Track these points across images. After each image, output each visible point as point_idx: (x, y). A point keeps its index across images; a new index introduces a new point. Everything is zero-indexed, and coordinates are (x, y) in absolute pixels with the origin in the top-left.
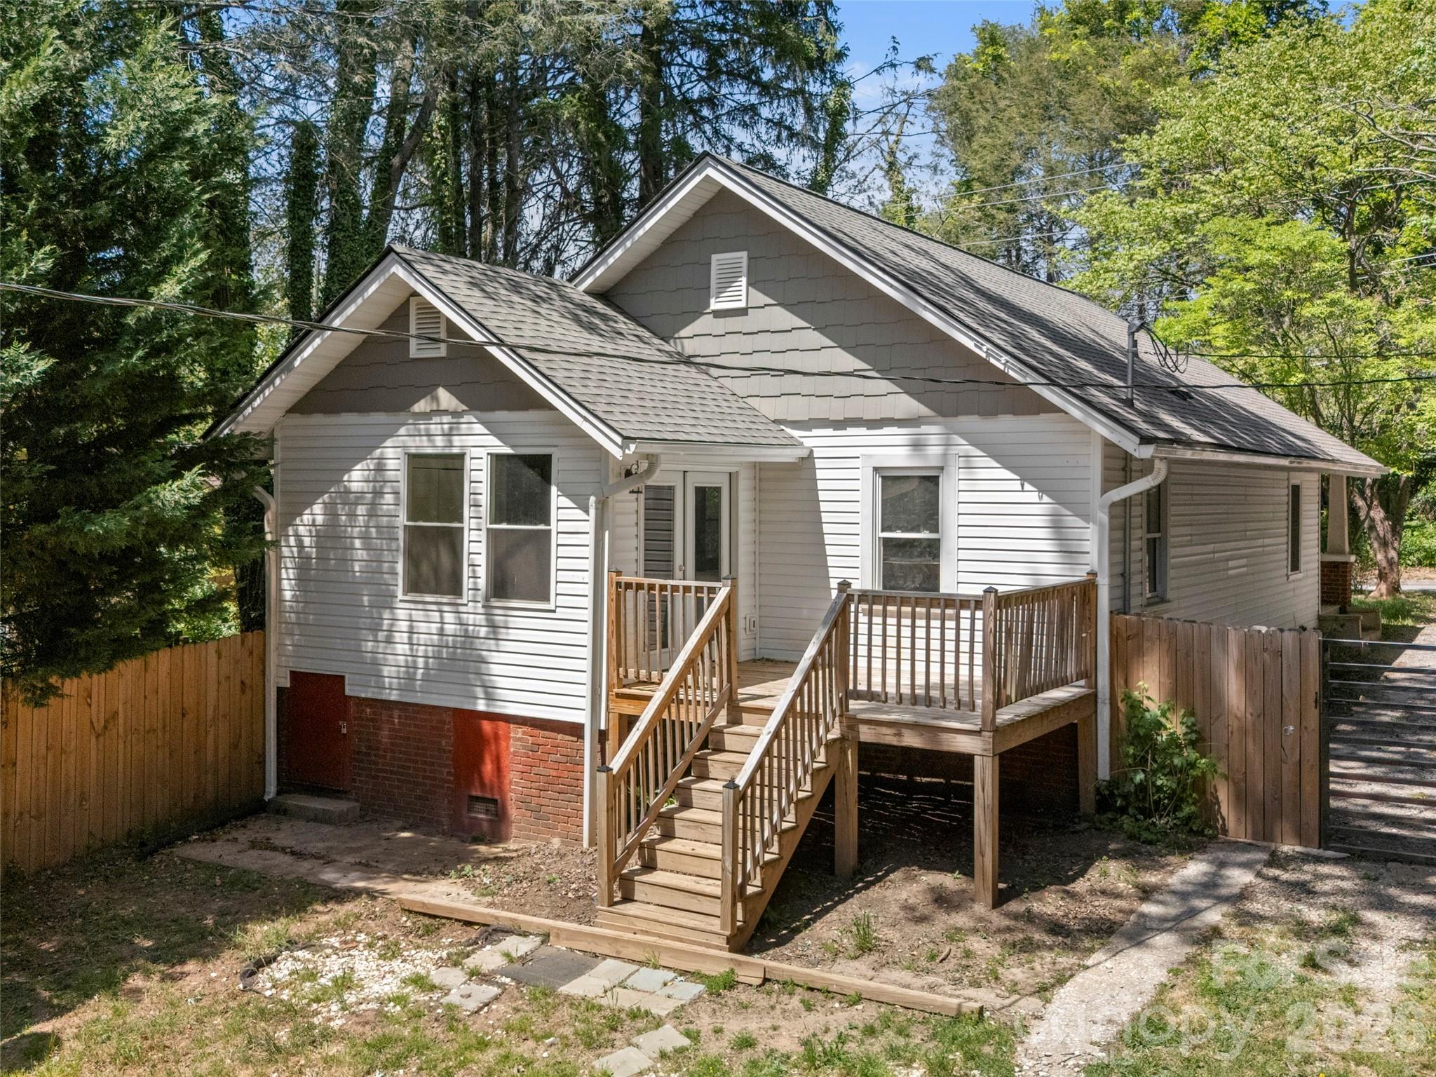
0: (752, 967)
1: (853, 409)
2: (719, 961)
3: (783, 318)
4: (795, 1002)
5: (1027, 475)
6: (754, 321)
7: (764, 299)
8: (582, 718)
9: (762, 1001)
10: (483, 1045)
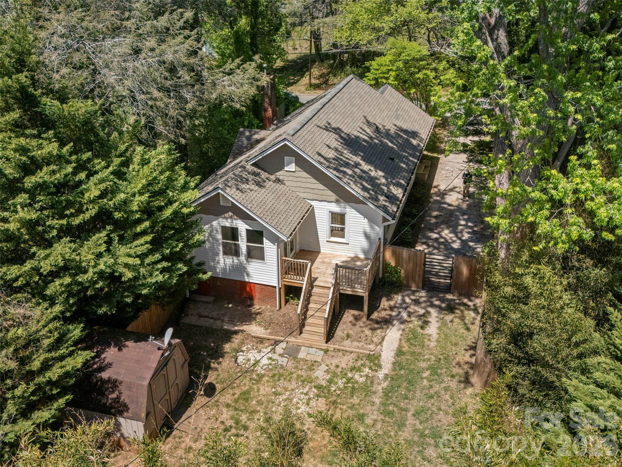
0: (331, 346)
1: (324, 198)
2: (325, 346)
3: (305, 174)
4: (341, 354)
5: (365, 217)
6: (297, 174)
7: (299, 169)
8: (276, 285)
9: (335, 354)
10: (292, 373)
